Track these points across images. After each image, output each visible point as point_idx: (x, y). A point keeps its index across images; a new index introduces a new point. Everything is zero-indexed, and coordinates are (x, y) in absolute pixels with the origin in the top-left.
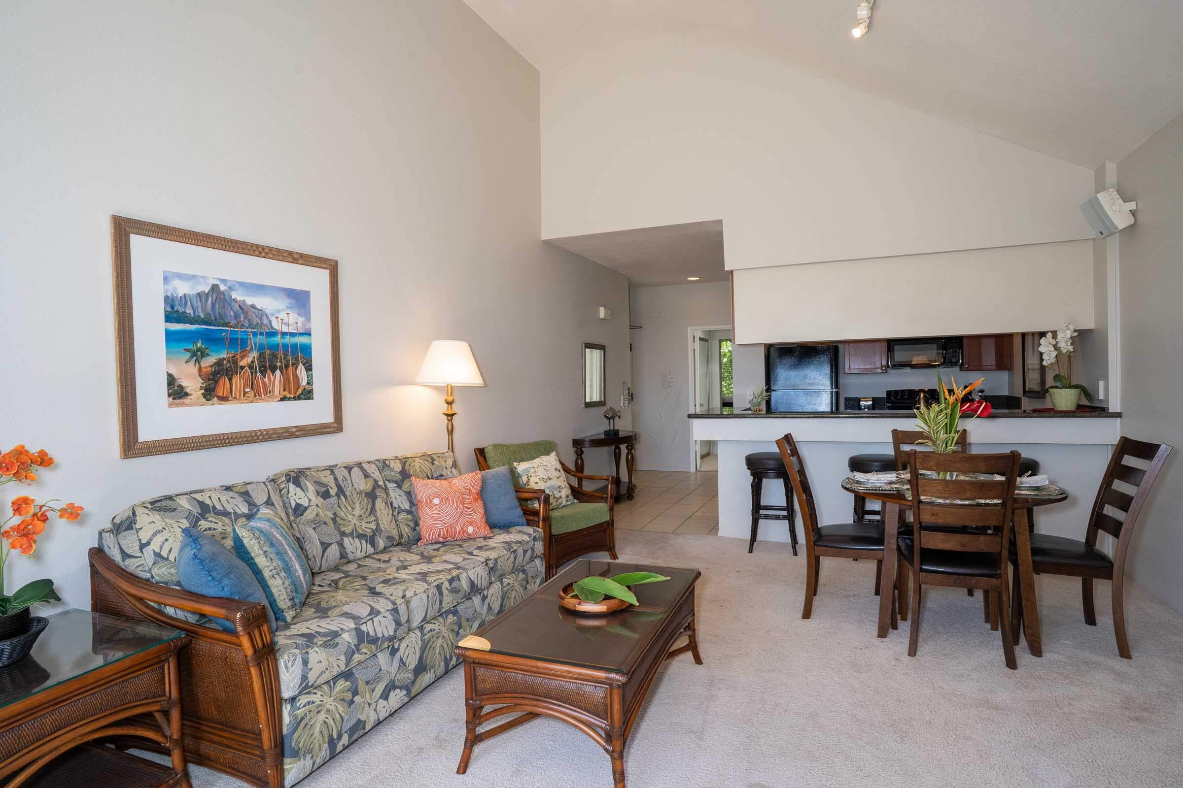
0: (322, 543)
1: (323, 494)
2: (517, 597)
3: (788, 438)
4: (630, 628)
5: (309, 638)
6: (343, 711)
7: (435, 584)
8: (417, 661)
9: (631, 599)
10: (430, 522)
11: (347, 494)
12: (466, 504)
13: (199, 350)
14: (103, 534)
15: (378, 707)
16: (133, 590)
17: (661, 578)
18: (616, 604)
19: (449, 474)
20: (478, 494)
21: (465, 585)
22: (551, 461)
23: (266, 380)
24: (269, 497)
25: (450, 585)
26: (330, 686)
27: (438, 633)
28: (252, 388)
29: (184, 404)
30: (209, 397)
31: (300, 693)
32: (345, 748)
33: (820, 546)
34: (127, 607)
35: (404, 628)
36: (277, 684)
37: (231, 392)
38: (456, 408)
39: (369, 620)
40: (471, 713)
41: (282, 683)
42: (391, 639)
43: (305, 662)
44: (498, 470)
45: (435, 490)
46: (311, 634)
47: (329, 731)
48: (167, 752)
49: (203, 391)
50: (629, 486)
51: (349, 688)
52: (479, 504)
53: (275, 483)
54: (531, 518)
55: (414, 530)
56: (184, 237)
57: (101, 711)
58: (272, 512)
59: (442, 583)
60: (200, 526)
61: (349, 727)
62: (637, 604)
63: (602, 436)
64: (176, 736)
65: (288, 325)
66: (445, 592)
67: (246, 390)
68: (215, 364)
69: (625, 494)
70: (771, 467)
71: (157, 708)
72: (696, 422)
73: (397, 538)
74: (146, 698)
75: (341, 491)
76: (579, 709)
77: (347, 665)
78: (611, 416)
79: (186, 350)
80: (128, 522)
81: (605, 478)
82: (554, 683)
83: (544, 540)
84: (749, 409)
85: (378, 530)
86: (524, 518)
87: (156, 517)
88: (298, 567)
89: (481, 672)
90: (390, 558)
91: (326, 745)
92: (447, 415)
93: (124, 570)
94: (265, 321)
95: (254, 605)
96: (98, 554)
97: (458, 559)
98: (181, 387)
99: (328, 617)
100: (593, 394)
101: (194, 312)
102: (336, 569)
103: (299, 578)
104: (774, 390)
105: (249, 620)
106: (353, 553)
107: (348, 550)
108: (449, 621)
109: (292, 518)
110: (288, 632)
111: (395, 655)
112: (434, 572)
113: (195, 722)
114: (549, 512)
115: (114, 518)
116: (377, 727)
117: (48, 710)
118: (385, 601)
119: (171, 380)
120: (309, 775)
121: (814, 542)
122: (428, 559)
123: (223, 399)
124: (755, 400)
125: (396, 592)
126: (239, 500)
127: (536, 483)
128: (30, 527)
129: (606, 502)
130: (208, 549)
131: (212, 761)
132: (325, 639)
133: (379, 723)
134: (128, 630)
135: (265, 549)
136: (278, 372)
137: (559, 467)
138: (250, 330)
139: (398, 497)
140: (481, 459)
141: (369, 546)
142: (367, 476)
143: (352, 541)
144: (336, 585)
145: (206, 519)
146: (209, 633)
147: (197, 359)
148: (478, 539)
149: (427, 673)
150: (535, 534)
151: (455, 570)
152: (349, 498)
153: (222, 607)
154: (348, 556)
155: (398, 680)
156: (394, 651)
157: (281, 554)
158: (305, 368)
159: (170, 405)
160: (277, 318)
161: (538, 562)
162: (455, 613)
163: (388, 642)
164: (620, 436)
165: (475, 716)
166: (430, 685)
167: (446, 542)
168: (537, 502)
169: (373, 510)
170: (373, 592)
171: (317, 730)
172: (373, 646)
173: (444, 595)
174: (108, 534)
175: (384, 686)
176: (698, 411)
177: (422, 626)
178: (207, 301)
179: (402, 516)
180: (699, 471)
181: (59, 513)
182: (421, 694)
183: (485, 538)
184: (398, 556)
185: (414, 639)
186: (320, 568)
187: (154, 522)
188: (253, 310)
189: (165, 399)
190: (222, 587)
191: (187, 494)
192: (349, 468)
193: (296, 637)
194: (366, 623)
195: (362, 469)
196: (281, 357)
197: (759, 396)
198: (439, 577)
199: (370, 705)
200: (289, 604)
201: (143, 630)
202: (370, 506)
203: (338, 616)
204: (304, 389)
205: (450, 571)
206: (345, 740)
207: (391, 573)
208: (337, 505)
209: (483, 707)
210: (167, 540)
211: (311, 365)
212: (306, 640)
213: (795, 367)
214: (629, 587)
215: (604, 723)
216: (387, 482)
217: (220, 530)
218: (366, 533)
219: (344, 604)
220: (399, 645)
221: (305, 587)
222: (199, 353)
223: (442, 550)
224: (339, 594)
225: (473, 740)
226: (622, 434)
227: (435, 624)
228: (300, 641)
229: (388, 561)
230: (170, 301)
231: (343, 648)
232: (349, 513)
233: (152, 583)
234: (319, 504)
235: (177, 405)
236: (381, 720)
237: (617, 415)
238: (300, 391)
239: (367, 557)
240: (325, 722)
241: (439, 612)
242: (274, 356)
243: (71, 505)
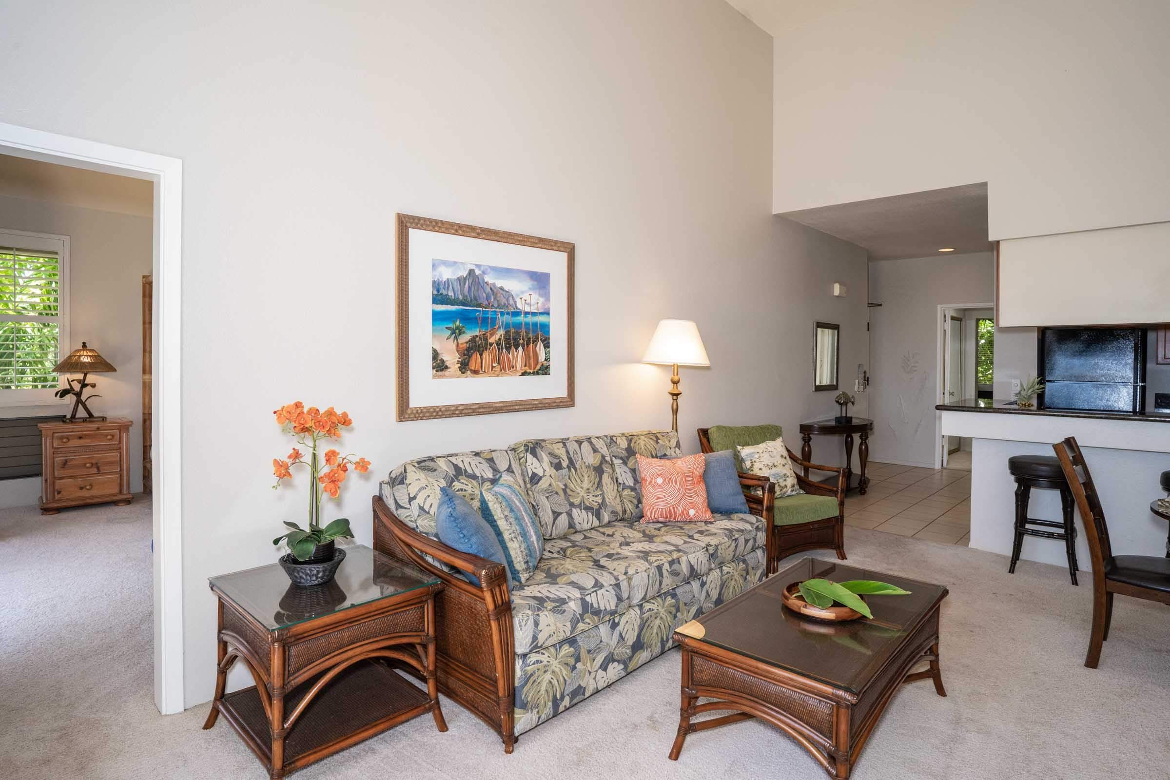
0: (554, 512)
1: (556, 466)
2: (736, 587)
3: (1070, 442)
4: (861, 642)
5: (541, 601)
6: (566, 675)
7: (656, 564)
8: (635, 638)
9: (864, 610)
10: (653, 501)
11: (577, 467)
12: (689, 486)
13: (457, 328)
14: (383, 485)
15: (597, 677)
16: (403, 536)
17: (900, 591)
18: (846, 613)
19: (673, 454)
20: (700, 476)
21: (685, 569)
22: (776, 447)
23: (510, 356)
24: (510, 465)
25: (670, 567)
26: (556, 650)
27: (656, 613)
28: (499, 363)
29: (445, 376)
30: (463, 370)
31: (531, 651)
32: (567, 709)
33: (1114, 580)
34: (398, 549)
35: (625, 604)
36: (512, 640)
37: (482, 366)
38: (681, 388)
39: (593, 592)
40: (686, 700)
41: (516, 640)
42: (613, 613)
43: (536, 624)
44: (722, 454)
45: (660, 469)
46: (542, 597)
47: (553, 691)
48: (424, 680)
49: (459, 365)
50: (861, 479)
51: (572, 654)
52: (702, 486)
53: (515, 451)
54: (754, 506)
55: (637, 507)
56: (450, 228)
57: (380, 635)
58: (512, 479)
59: (663, 564)
60: (454, 486)
61: (571, 690)
62: (871, 617)
63: (833, 423)
64: (431, 668)
65: (530, 305)
66: (665, 573)
67: (494, 365)
68: (469, 341)
69: (857, 488)
70: (1043, 474)
71: (418, 641)
72: (945, 415)
73: (621, 513)
74: (411, 631)
75: (571, 463)
76: (800, 720)
77: (572, 632)
78: (844, 401)
79: (447, 328)
80: (400, 477)
81: (835, 469)
82: (774, 688)
83: (767, 531)
84: (1015, 403)
85: (603, 505)
86: (747, 506)
87: (421, 475)
88: (532, 533)
89: (698, 661)
90: (613, 532)
91: (550, 704)
92: (673, 395)
93: (396, 517)
94: (511, 302)
95: (496, 565)
96: (378, 500)
97: (679, 541)
98: (442, 361)
99: (557, 584)
100: (824, 377)
101: (455, 294)
102: (565, 537)
103: (534, 543)
104: (1049, 381)
105: (491, 578)
106: (580, 523)
107: (576, 521)
108: (667, 603)
109: (529, 486)
110: (522, 593)
111: (615, 628)
112: (656, 552)
113: (445, 659)
114: (773, 502)
115: (391, 472)
116: (596, 695)
117: (346, 626)
118: (609, 575)
119: (435, 355)
120: (534, 728)
121: (1106, 574)
122: (650, 538)
123: (475, 372)
124: (1023, 393)
125: (618, 567)
126: (485, 465)
127: (760, 469)
128: (336, 475)
129: (836, 496)
130: (461, 509)
131: (457, 695)
132: (554, 605)
133: (597, 692)
134: (399, 569)
135: (506, 513)
136: (520, 349)
137: (785, 453)
138: (498, 310)
139: (623, 473)
140: (704, 440)
141: (595, 519)
142: (595, 451)
143: (579, 511)
144: (564, 553)
145: (459, 481)
146: (459, 583)
147: (456, 336)
148: (699, 523)
149: (644, 651)
150: (757, 524)
151: (676, 553)
152: (579, 471)
153: (470, 563)
154: (576, 526)
155: (617, 654)
156: (614, 626)
157: (519, 520)
158: (544, 345)
159: (434, 377)
160: (521, 298)
161: (759, 553)
162: (674, 596)
163: (609, 615)
164: (853, 424)
165: (689, 707)
166: (645, 663)
167: (667, 523)
168: (760, 489)
169: (599, 485)
170: (597, 564)
171: (543, 688)
172: (595, 618)
173: (664, 576)
174: (386, 485)
175: (603, 658)
176: (947, 402)
177: (642, 604)
178: (465, 284)
179: (626, 492)
180: (946, 469)
181: (354, 466)
182: (637, 671)
183: (706, 523)
184: (622, 531)
185: (633, 615)
186: (551, 535)
187: (419, 480)
188: (501, 291)
189: (430, 371)
190: (471, 544)
191: (444, 457)
192: (579, 442)
193: (528, 598)
194: (590, 594)
195: (591, 443)
196: (523, 335)
197: (1030, 388)
198: (659, 558)
199: (590, 673)
200: (524, 566)
201: (410, 572)
202: (597, 479)
203: (565, 584)
204: (543, 364)
205: (671, 553)
206: (567, 702)
207: (615, 548)
208: (567, 477)
209: (698, 697)
210: (429, 496)
211: (549, 343)
212: (537, 602)
213: (1081, 353)
214: (860, 596)
215: (828, 743)
216: (614, 458)
217: (469, 491)
218: (593, 506)
219: (571, 573)
220: (620, 620)
221: (538, 552)
222: (457, 331)
223: (663, 529)
224: (567, 562)
225: (686, 729)
226: (855, 422)
227: (654, 603)
228: (533, 603)
229: (612, 536)
230: (436, 285)
231: (569, 615)
232: (579, 485)
233: (417, 532)
234: (552, 475)
235: (439, 377)
236: (599, 689)
237: (850, 401)
238: (538, 367)
239: (592, 529)
240: (551, 682)
241: (658, 593)
242: (518, 333)
243: (362, 460)
